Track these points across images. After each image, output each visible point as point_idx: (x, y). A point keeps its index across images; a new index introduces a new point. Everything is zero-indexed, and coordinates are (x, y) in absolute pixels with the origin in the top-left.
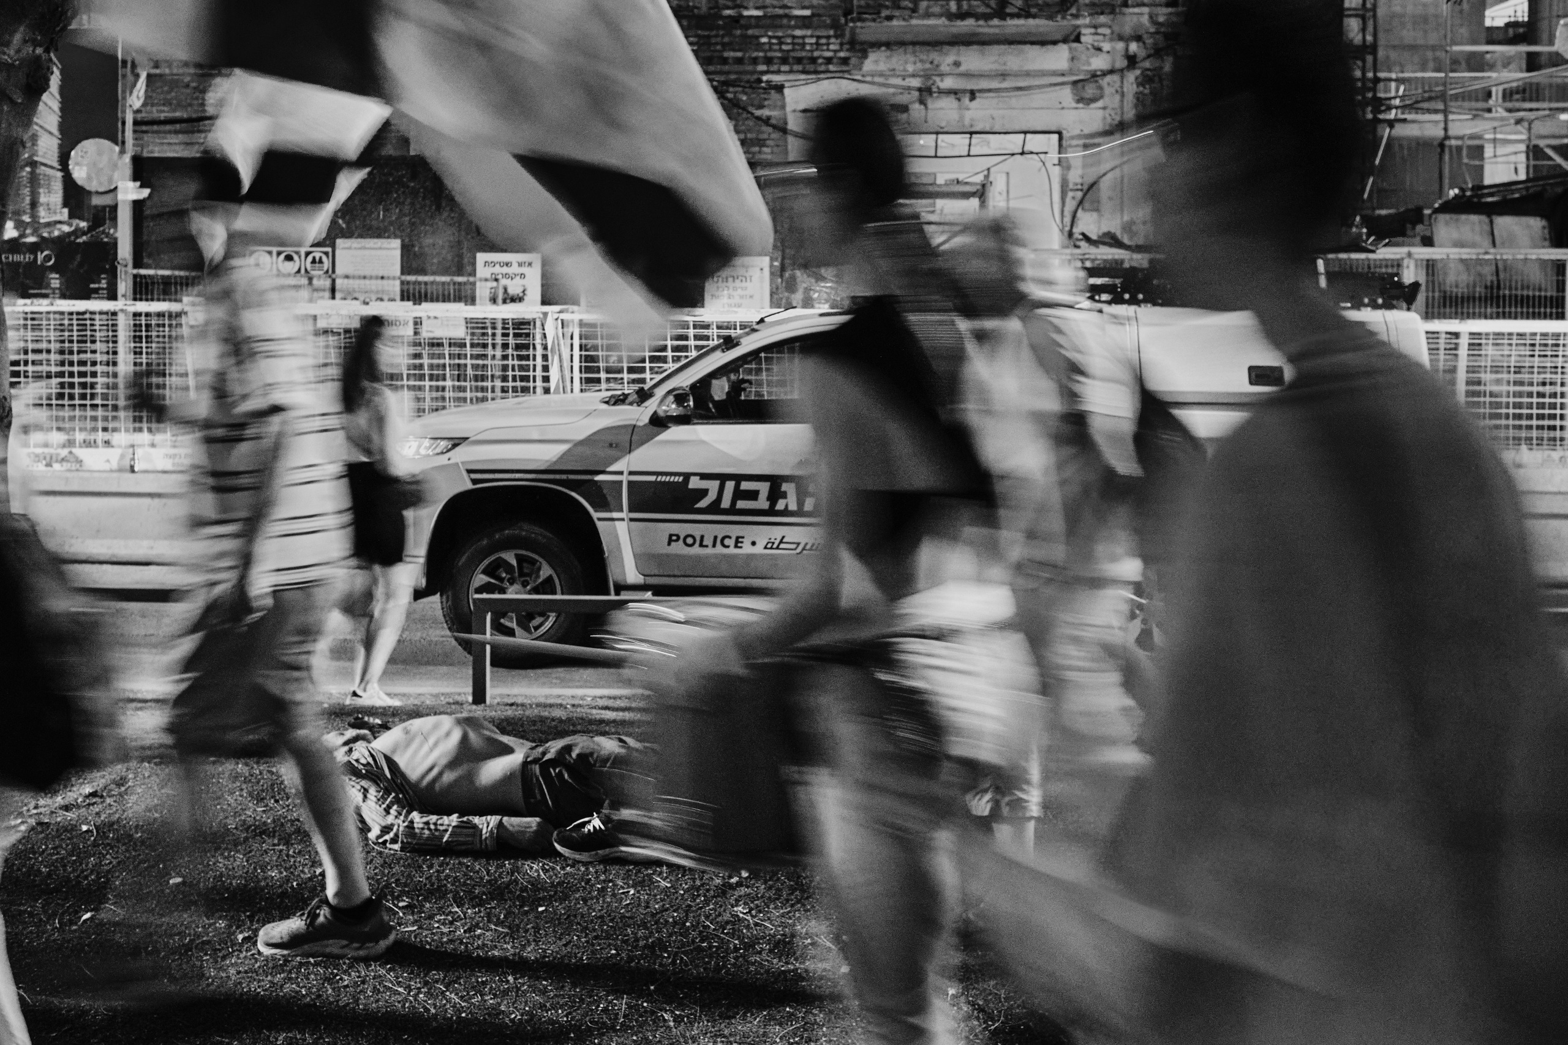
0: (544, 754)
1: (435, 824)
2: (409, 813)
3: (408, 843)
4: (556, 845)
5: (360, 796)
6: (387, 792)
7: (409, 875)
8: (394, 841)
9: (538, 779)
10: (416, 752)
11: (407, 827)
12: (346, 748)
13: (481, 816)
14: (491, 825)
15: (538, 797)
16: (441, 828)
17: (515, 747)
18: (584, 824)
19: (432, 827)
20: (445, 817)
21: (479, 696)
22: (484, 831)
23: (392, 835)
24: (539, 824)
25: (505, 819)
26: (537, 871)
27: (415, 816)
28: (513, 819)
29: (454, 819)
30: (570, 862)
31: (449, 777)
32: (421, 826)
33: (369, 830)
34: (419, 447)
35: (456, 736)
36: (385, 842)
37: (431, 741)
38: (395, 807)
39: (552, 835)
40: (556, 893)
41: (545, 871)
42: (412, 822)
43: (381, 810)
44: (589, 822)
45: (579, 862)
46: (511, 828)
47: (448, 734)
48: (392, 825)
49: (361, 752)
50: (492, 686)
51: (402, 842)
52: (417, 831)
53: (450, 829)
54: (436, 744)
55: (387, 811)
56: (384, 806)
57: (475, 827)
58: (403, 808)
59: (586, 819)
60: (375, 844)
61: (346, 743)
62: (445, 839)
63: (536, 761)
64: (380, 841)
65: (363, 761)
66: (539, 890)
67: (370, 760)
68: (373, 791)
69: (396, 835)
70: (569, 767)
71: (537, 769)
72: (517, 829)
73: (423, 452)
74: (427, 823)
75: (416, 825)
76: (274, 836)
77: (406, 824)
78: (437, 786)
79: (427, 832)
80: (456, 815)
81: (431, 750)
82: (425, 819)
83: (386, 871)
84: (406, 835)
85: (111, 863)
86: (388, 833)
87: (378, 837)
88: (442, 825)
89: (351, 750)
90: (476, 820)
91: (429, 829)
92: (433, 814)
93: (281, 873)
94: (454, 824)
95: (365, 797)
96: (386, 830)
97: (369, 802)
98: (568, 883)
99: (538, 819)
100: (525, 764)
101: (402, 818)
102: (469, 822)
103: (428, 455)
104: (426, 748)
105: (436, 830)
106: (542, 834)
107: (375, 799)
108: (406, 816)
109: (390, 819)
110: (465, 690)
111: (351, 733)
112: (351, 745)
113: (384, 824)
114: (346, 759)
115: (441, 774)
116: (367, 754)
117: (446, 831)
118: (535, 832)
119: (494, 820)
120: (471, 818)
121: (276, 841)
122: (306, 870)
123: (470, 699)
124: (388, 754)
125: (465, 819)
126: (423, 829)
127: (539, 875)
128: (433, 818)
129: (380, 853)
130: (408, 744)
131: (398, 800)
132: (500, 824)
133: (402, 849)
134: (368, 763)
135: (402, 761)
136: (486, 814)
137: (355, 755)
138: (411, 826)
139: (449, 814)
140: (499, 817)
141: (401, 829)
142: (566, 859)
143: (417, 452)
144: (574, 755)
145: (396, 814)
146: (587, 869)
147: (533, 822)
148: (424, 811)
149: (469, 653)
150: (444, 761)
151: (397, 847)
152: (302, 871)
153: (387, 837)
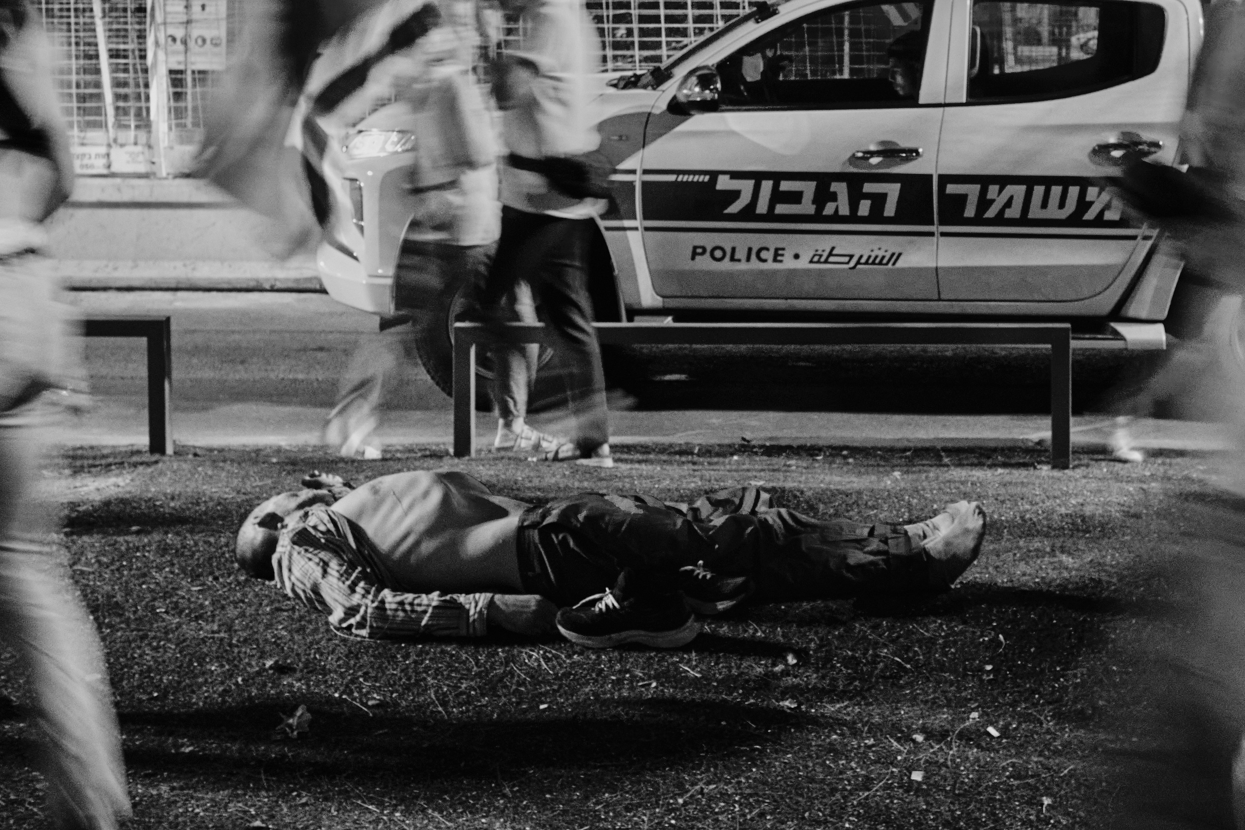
0: (544, 516)
1: (411, 604)
2: (379, 591)
3: (377, 627)
4: (560, 628)
5: (318, 571)
6: (352, 566)
7: (380, 667)
8: (361, 625)
9: (536, 547)
10: (386, 518)
11: (377, 608)
12: (301, 513)
13: (468, 593)
14: (480, 605)
15: (538, 570)
16: (419, 609)
17: (509, 509)
18: (593, 603)
19: (408, 608)
20: (424, 596)
21: (462, 447)
22: (472, 612)
23: (358, 618)
24: (539, 603)
25: (498, 597)
26: (537, 660)
27: (387, 594)
28: (507, 597)
29: (434, 598)
30: (578, 649)
31: (428, 547)
32: (394, 606)
33: (330, 612)
34: (385, 142)
35: (436, 496)
36: (350, 627)
37: (406, 502)
38: (362, 584)
39: (555, 615)
40: (560, 687)
41: (547, 660)
42: (383, 602)
43: (345, 587)
44: (601, 599)
45: (588, 648)
46: (503, 607)
47: (426, 494)
48: (359, 606)
49: (318, 517)
50: (479, 435)
51: (371, 627)
52: (389, 612)
53: (430, 610)
54: (411, 507)
55: (352, 589)
56: (348, 583)
57: (460, 607)
58: (373, 585)
59: (597, 596)
60: (338, 629)
61: (301, 506)
62: (424, 623)
63: (534, 526)
64: (344, 625)
65: (322, 528)
66: (539, 683)
67: (331, 526)
68: (334, 565)
69: (364, 618)
70: (576, 533)
71: (535, 535)
72: (512, 609)
73: (390, 148)
74: (401, 603)
75: (387, 606)
76: (213, 621)
77: (375, 604)
78: (413, 559)
79: (401, 614)
80: (437, 593)
81: (406, 514)
82: (399, 599)
83: (352, 662)
84: (375, 618)
85: (13, 656)
86: (354, 616)
87: (342, 621)
88: (420, 605)
89: (306, 515)
90: (462, 598)
91: (404, 611)
92: (409, 592)
93: (222, 666)
94: (434, 603)
95: (325, 573)
96: (351, 611)
97: (330, 578)
98: (575, 675)
99: (538, 597)
100: (521, 529)
101: (370, 597)
102: (453, 601)
103: (396, 153)
104: (399, 512)
105: (413, 611)
106: (542, 614)
107: (337, 575)
108: (376, 596)
109: (356, 599)
110: (446, 439)
111: (306, 494)
112: (307, 509)
113: (348, 605)
114: (301, 525)
115: (417, 544)
116: (326, 519)
117: (425, 612)
118: (534, 611)
119: (483, 598)
120: (455, 596)
121: (215, 628)
122: (254, 663)
123: (451, 451)
124: (354, 519)
125: (448, 597)
126: (396, 610)
127: (540, 665)
128: (409, 597)
129: (344, 640)
130: (377, 506)
131: (364, 576)
132: (491, 604)
133: (371, 635)
134: (329, 531)
135: (370, 527)
136: (474, 592)
137: (312, 521)
138: (381, 607)
139: (428, 592)
140: (489, 595)
141: (370, 611)
142: (572, 645)
143: (383, 149)
144: (581, 517)
145: (363, 592)
146: (599, 657)
147: (531, 600)
148: (397, 588)
149: (450, 394)
150: (421, 527)
151: (364, 632)
152: (249, 664)
153: (352, 621)
